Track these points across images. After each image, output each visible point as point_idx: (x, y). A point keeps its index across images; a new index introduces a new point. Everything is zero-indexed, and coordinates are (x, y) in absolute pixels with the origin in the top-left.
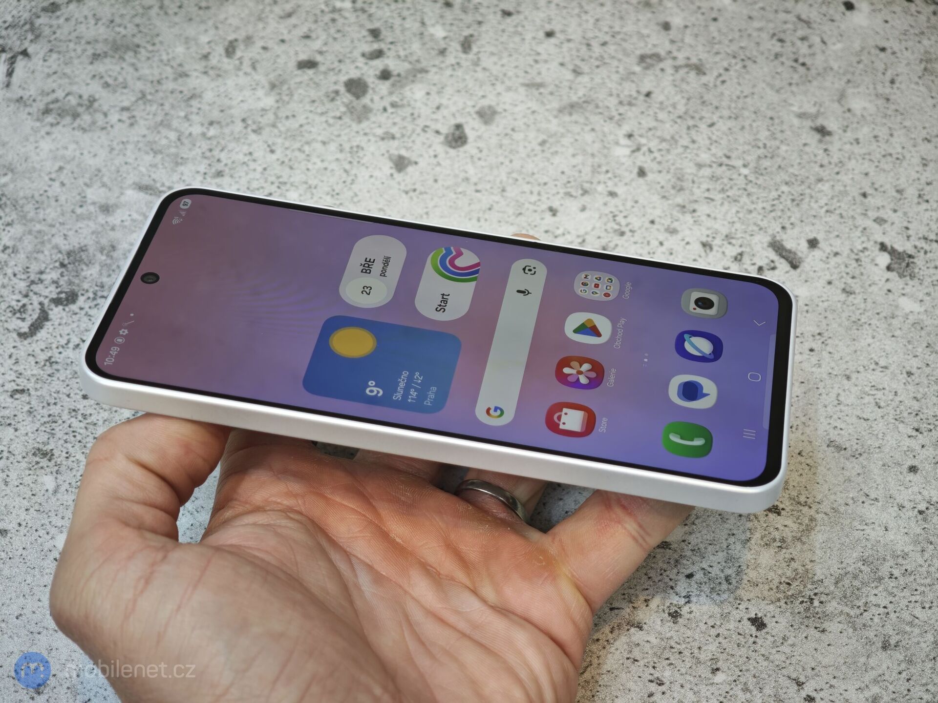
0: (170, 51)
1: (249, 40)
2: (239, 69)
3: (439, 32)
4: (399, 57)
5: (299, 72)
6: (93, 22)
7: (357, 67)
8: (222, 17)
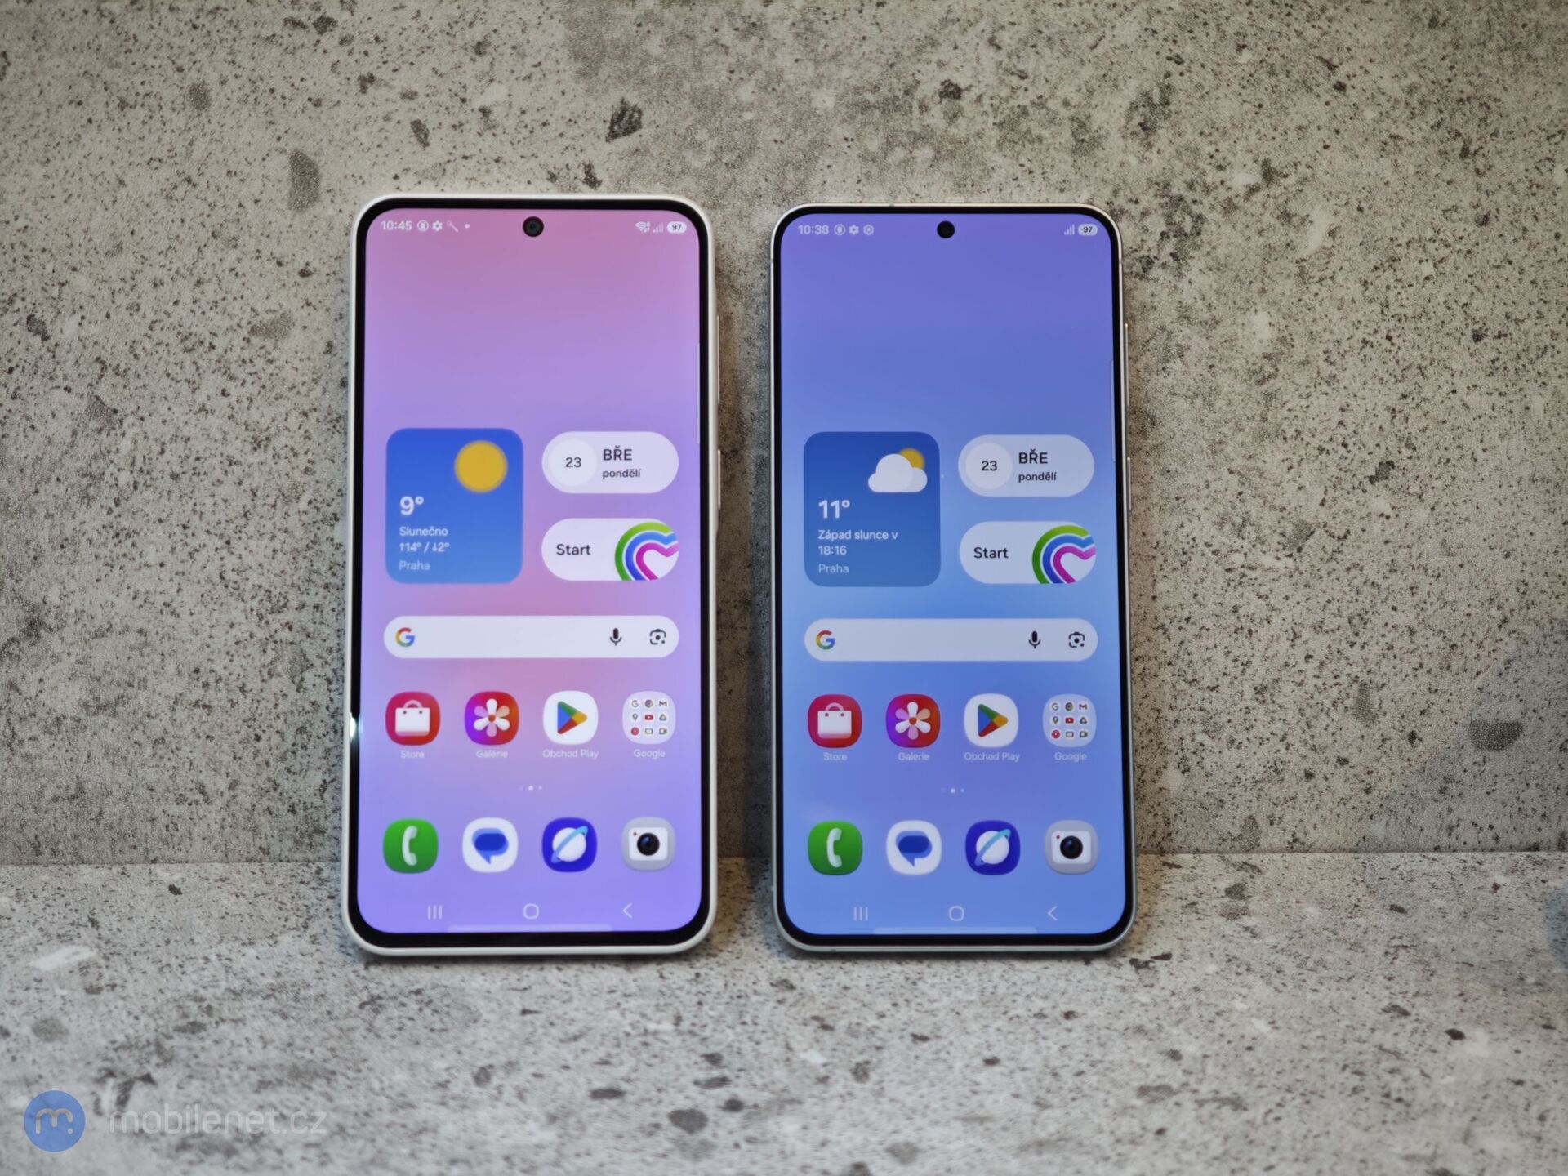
0: (385, 1079)
1: (511, 1066)
2: (497, 1099)
3: (816, 1058)
4: (755, 1086)
5: (595, 1103)
6: (259, 1045)
7: (687, 1097)
8: (468, 1039)
